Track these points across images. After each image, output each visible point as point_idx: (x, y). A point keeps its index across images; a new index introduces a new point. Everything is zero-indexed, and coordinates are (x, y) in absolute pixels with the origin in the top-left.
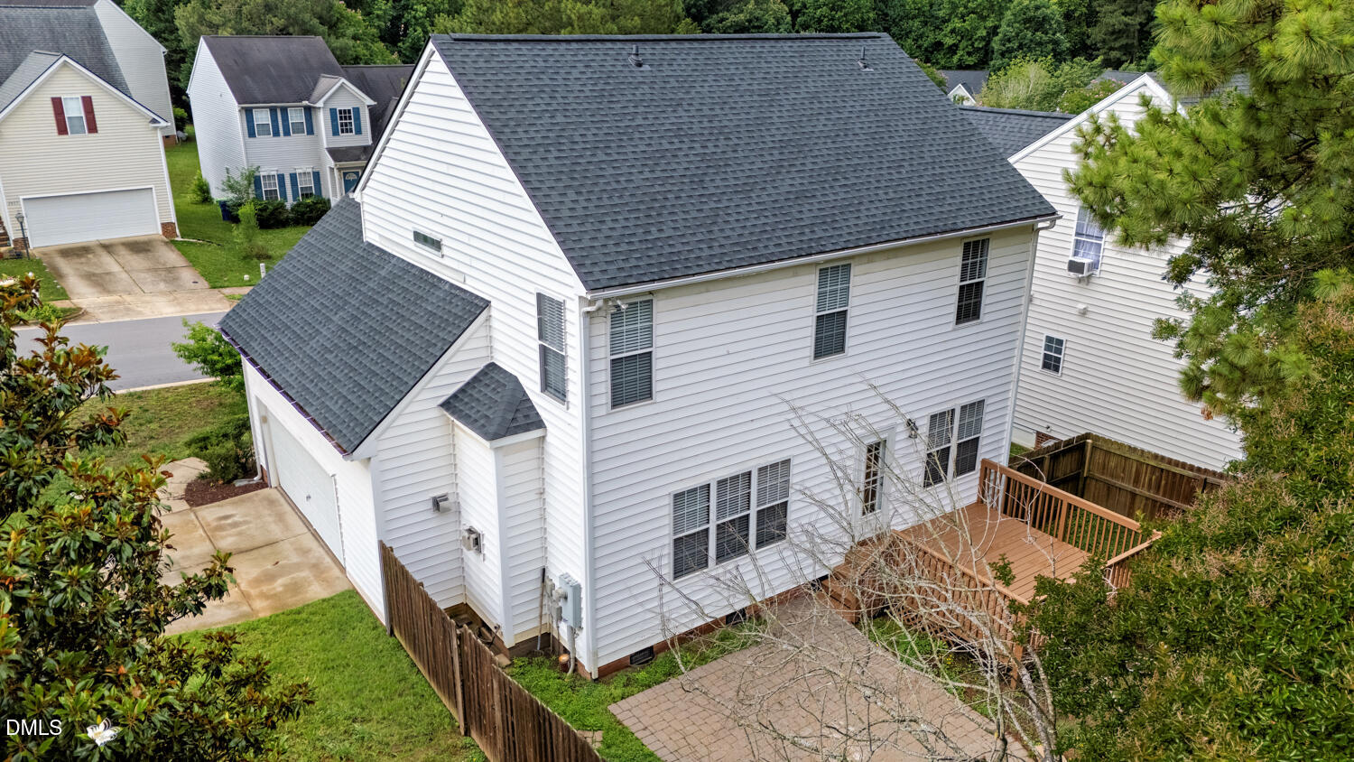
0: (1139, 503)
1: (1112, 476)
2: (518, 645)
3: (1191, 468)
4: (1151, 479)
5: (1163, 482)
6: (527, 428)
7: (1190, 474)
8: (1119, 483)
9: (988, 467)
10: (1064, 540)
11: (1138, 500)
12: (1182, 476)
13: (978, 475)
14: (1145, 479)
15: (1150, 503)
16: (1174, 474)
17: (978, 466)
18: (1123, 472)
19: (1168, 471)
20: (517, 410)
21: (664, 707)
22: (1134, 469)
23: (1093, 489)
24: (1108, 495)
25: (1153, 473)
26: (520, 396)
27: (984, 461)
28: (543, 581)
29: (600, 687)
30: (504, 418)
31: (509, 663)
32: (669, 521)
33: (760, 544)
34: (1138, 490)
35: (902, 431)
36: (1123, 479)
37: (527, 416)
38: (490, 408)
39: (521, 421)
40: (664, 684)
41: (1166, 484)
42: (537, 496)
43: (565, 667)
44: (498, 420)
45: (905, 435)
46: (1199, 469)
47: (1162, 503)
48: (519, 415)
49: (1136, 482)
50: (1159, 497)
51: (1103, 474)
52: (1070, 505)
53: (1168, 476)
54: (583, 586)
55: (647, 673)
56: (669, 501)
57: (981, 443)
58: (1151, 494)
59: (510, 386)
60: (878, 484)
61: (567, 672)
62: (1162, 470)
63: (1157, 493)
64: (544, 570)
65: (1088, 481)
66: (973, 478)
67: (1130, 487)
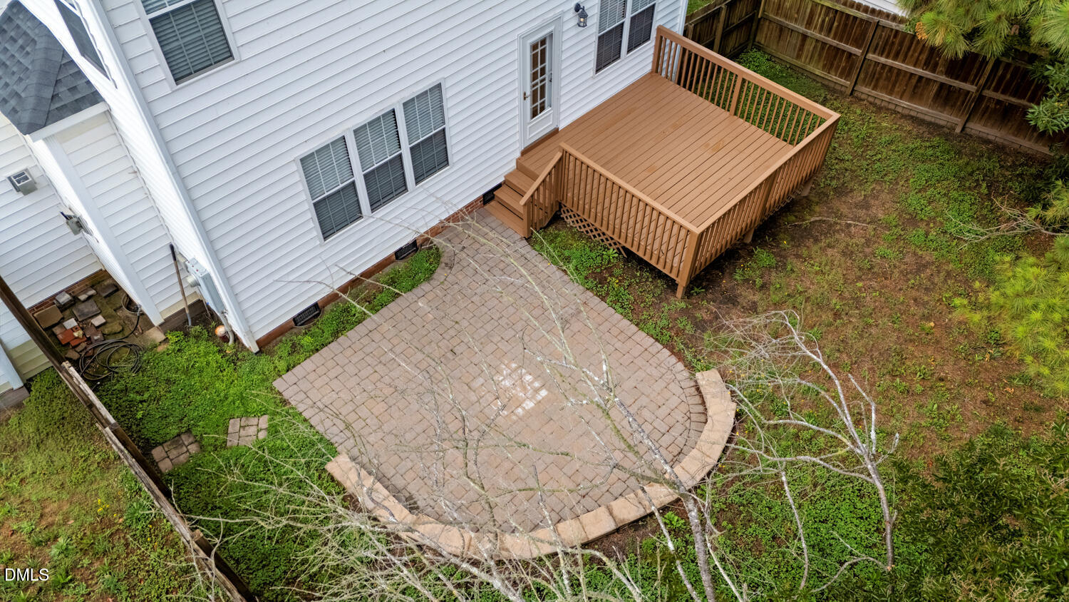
0: (809, 47)
1: (786, 17)
2: (167, 321)
3: (866, 9)
4: (823, 21)
5: (836, 24)
6: (77, 107)
7: (864, 16)
8: (792, 25)
9: (663, 35)
10: (735, 114)
11: (808, 41)
12: (855, 18)
13: (653, 44)
14: (818, 20)
15: (819, 45)
16: (848, 16)
17: (654, 34)
18: (798, 13)
19: (842, 13)
20: (57, 82)
21: (332, 374)
22: (809, 10)
23: (766, 29)
24: (780, 37)
25: (827, 14)
26: (58, 58)
27: (659, 29)
28: (175, 258)
29: (264, 359)
30: (39, 99)
31: (164, 337)
32: (302, 187)
33: (418, 179)
34: (809, 32)
35: (571, 19)
36: (796, 20)
37: (73, 89)
38: (20, 79)
39: (67, 98)
40: (332, 344)
41: (838, 26)
42: (132, 176)
43: (225, 338)
44: (31, 102)
45: (575, 22)
46: (873, 11)
47: (831, 46)
48: (62, 89)
49: (809, 24)
50: (829, 40)
51: (777, 14)
52: (744, 81)
53: (841, 17)
54: (213, 275)
55: (312, 336)
56: (297, 167)
57: (657, 9)
58: (822, 36)
59: (41, 44)
60: (547, 81)
61: (228, 342)
62: (837, 11)
63: (828, 35)
64: (172, 247)
65: (762, 23)
66: (648, 49)
67: (802, 29)
